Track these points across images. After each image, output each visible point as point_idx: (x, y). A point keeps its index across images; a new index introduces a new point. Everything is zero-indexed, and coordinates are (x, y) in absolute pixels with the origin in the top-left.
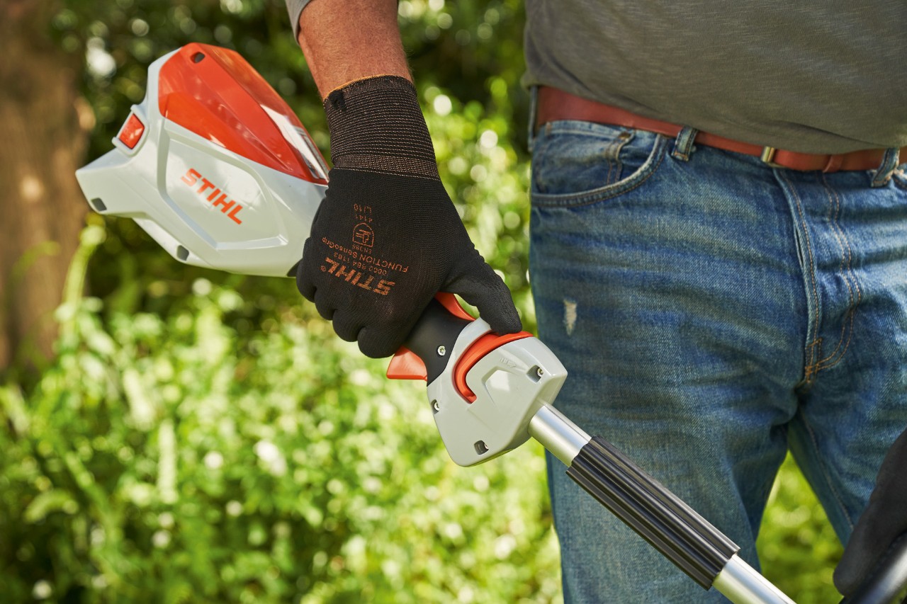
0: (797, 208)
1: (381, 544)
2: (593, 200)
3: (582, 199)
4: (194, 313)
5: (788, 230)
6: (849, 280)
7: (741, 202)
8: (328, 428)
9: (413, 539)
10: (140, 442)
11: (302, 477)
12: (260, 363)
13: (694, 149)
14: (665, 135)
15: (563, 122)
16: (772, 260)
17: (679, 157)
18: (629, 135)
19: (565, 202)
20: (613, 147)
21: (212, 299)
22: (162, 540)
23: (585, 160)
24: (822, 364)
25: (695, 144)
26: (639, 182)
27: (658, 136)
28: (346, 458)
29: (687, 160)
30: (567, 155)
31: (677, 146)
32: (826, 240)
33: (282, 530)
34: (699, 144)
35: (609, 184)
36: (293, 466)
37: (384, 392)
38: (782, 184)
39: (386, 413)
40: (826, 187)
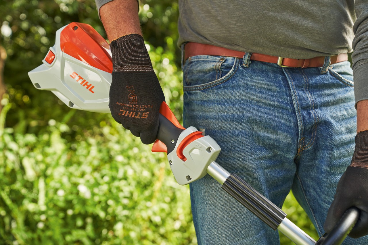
0: (292, 85)
1: (129, 225)
2: (211, 86)
3: (206, 86)
4: (50, 133)
5: (289, 94)
6: (314, 113)
7: (270, 83)
8: (107, 179)
9: (141, 223)
10: (30, 186)
11: (97, 199)
12: (77, 153)
13: (250, 62)
14: (238, 58)
15: (196, 56)
16: (284, 106)
17: (245, 66)
18: (224, 59)
19: (199, 88)
20: (218, 64)
21: (57, 127)
22: (41, 225)
23: (207, 70)
24: (304, 148)
25: (250, 60)
26: (229, 78)
27: (236, 58)
28: (114, 191)
29: (248, 67)
31: (243, 62)
32: (304, 97)
33: (89, 220)
34: (252, 61)
35: (217, 79)
36: (93, 194)
37: (129, 164)
38: (286, 75)
39: (130, 173)
40: (303, 75)
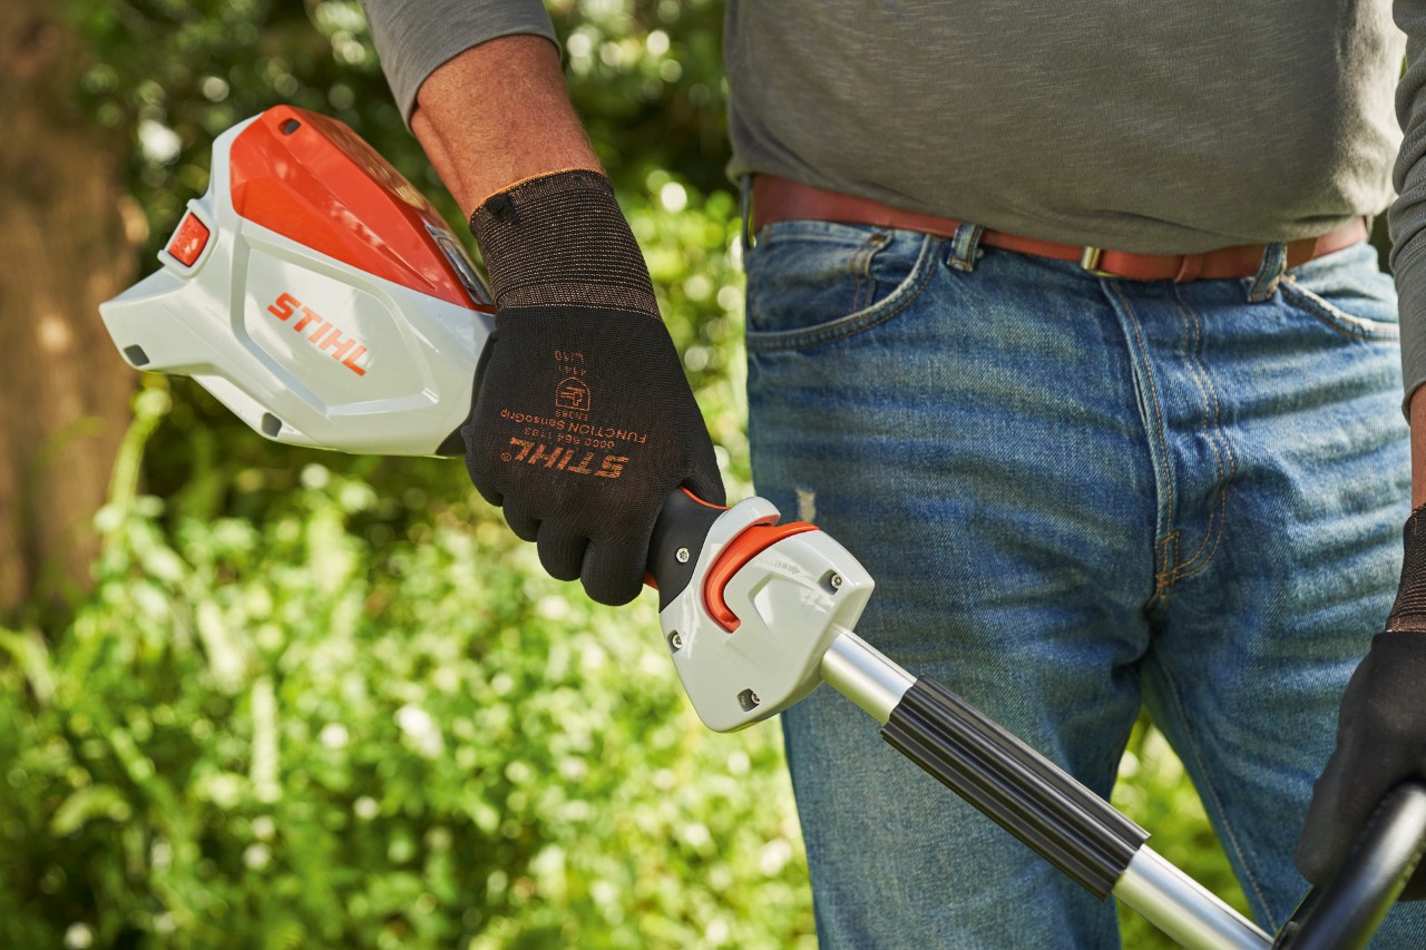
0: (1136, 338)
1: (588, 857)
2: (834, 337)
3: (818, 336)
4: (303, 515)
5: (1123, 370)
6: (1217, 443)
7: (1052, 331)
8: (505, 684)
9: (637, 848)
10: (222, 710)
11: (467, 758)
12: (405, 589)
13: (981, 253)
14: (936, 235)
15: (787, 223)
16: (1101, 416)
17: (959, 266)
18: (885, 238)
19: (793, 342)
20: (861, 256)
21: (330, 494)
22: (257, 858)
23: (820, 277)
24: (1182, 571)
25: (981, 245)
26: (900, 306)
27: (928, 237)
28: (533, 729)
29: (971, 270)
30: (794, 271)
31: (954, 250)
32: (1180, 384)
33: (439, 839)
34: (987, 245)
35: (857, 311)
36: (453, 742)
37: (589, 628)
38: (1114, 302)
39: (593, 661)
40: (1180, 304)
